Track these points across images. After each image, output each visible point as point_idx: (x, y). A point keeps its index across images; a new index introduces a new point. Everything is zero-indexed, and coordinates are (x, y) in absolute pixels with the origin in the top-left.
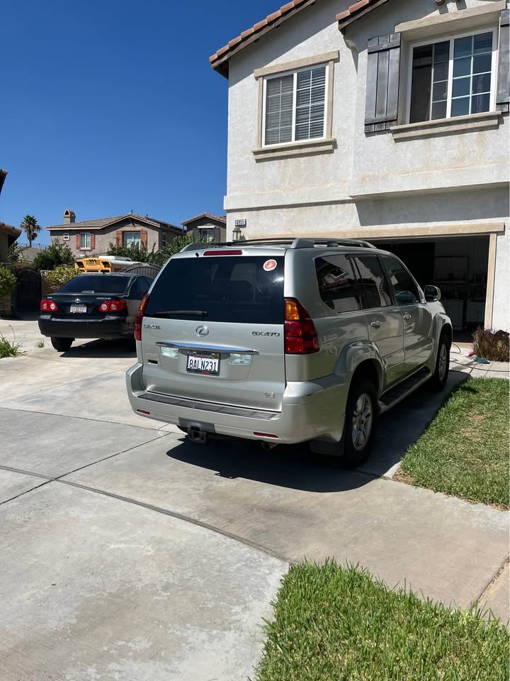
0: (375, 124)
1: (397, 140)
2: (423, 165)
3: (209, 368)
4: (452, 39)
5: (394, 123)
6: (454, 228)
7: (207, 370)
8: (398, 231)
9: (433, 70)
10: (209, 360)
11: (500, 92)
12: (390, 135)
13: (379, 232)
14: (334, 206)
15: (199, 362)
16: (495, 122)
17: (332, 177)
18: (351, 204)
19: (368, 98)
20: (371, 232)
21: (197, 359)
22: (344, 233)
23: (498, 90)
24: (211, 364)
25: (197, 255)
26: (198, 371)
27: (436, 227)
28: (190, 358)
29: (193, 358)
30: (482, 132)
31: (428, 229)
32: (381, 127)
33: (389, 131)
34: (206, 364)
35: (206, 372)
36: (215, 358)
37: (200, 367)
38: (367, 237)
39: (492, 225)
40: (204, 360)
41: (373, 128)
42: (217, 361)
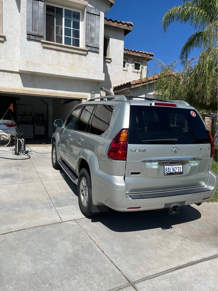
0: (33, 35)
1: (44, 48)
2: (57, 63)
3: (177, 171)
4: (64, 8)
5: (42, 38)
6: (69, 95)
7: (176, 172)
8: (44, 92)
9: (55, 19)
10: (177, 166)
11: (87, 41)
12: (40, 44)
13: (35, 91)
14: (6, 73)
15: (171, 168)
16: (85, 53)
17: (4, 56)
18: (17, 74)
19: (28, 20)
20: (30, 91)
21: (170, 167)
22: (14, 90)
23: (86, 39)
24: (178, 168)
25: (151, 104)
26: (171, 174)
27: (62, 93)
28: (166, 167)
29: (167, 167)
30: (80, 56)
31: (58, 93)
32: (36, 38)
33: (40, 41)
34: (175, 169)
35: (176, 173)
36: (180, 165)
37: (172, 171)
38: (28, 93)
39: (83, 96)
40: (173, 167)
41: (32, 37)
42: (181, 166)
